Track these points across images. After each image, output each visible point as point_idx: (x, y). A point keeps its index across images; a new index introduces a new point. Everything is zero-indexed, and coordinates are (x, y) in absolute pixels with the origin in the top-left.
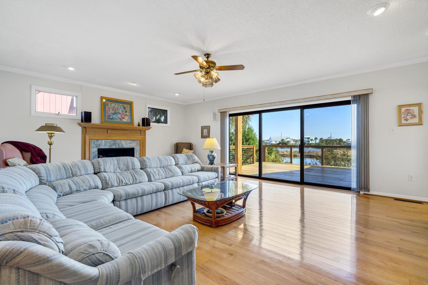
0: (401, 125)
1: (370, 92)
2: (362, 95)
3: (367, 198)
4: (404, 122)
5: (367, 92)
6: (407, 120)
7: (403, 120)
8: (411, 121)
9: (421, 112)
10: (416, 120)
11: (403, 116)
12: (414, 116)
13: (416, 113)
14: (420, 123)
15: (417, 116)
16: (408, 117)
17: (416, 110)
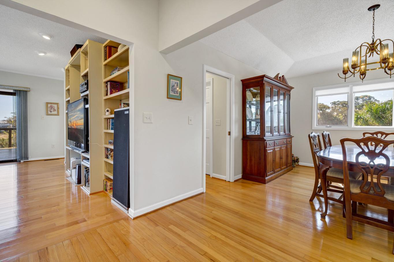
0: (48, 115)
1: (28, 90)
2: (23, 91)
3: (26, 164)
4: (49, 113)
5: (26, 90)
6: (51, 112)
7: (49, 111)
8: (53, 113)
9: (58, 108)
10: (56, 113)
11: (49, 109)
12: (55, 110)
13: (56, 108)
14: (58, 115)
15: (56, 110)
16: (52, 110)
17: (56, 106)
